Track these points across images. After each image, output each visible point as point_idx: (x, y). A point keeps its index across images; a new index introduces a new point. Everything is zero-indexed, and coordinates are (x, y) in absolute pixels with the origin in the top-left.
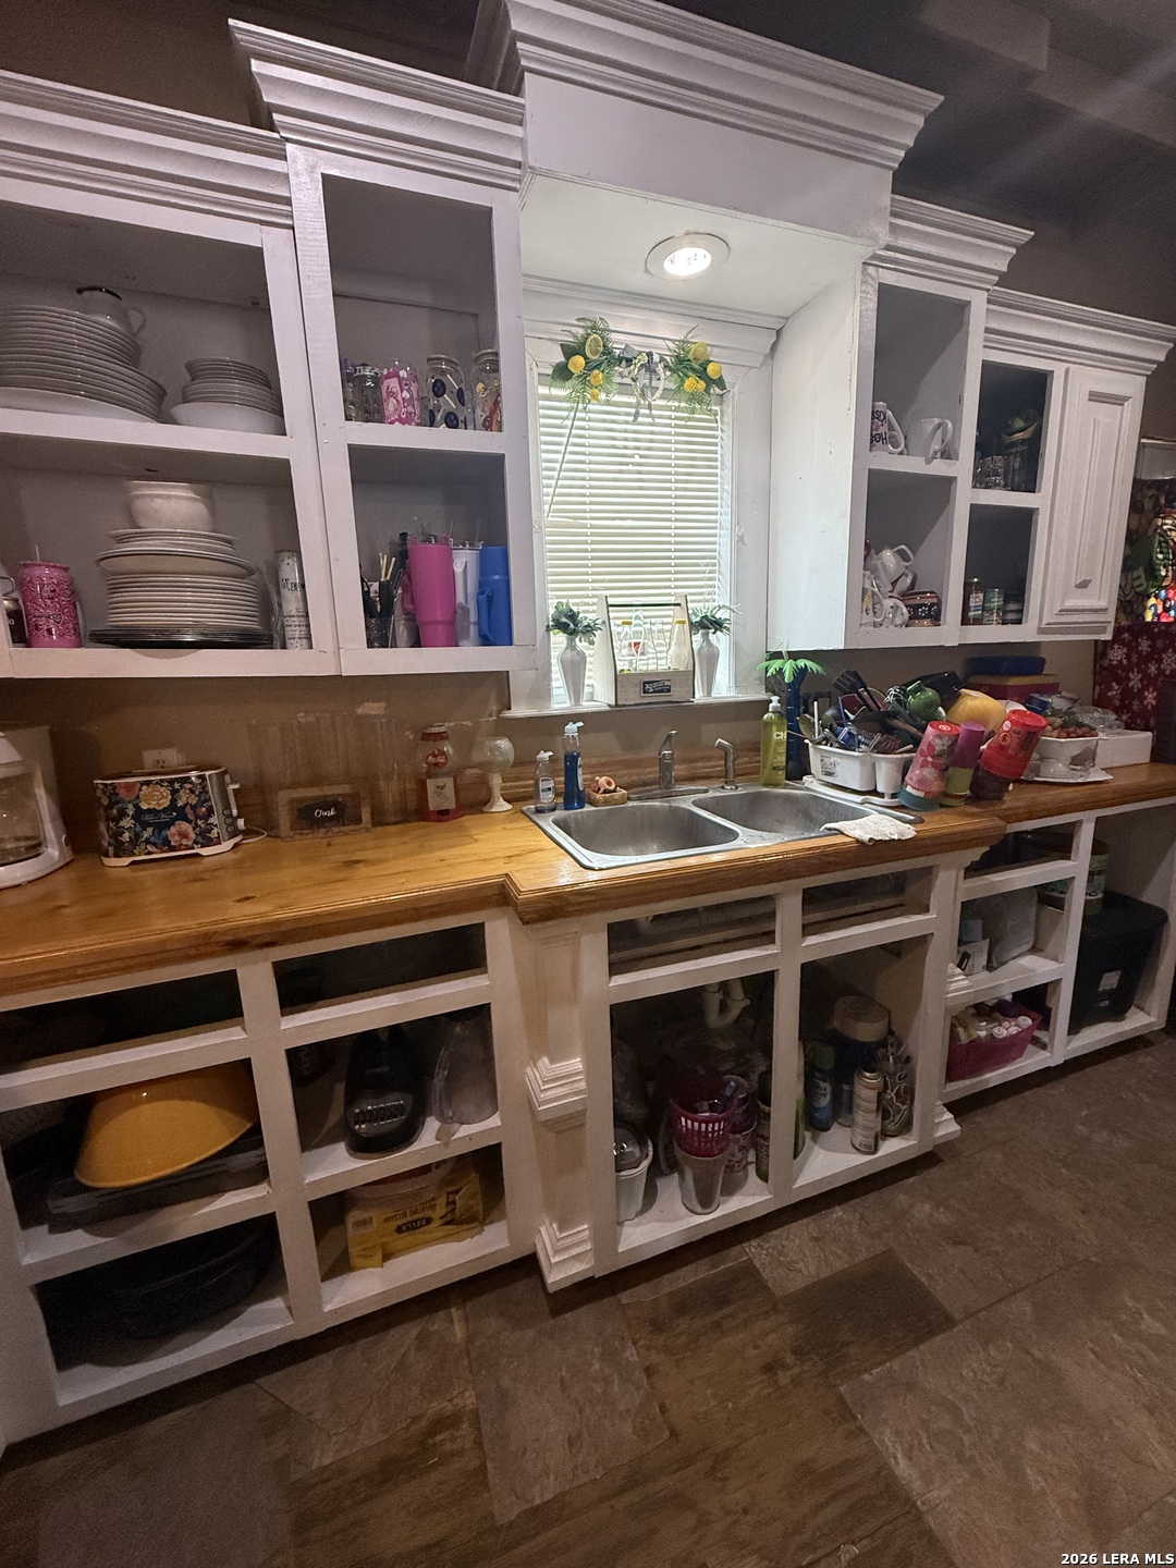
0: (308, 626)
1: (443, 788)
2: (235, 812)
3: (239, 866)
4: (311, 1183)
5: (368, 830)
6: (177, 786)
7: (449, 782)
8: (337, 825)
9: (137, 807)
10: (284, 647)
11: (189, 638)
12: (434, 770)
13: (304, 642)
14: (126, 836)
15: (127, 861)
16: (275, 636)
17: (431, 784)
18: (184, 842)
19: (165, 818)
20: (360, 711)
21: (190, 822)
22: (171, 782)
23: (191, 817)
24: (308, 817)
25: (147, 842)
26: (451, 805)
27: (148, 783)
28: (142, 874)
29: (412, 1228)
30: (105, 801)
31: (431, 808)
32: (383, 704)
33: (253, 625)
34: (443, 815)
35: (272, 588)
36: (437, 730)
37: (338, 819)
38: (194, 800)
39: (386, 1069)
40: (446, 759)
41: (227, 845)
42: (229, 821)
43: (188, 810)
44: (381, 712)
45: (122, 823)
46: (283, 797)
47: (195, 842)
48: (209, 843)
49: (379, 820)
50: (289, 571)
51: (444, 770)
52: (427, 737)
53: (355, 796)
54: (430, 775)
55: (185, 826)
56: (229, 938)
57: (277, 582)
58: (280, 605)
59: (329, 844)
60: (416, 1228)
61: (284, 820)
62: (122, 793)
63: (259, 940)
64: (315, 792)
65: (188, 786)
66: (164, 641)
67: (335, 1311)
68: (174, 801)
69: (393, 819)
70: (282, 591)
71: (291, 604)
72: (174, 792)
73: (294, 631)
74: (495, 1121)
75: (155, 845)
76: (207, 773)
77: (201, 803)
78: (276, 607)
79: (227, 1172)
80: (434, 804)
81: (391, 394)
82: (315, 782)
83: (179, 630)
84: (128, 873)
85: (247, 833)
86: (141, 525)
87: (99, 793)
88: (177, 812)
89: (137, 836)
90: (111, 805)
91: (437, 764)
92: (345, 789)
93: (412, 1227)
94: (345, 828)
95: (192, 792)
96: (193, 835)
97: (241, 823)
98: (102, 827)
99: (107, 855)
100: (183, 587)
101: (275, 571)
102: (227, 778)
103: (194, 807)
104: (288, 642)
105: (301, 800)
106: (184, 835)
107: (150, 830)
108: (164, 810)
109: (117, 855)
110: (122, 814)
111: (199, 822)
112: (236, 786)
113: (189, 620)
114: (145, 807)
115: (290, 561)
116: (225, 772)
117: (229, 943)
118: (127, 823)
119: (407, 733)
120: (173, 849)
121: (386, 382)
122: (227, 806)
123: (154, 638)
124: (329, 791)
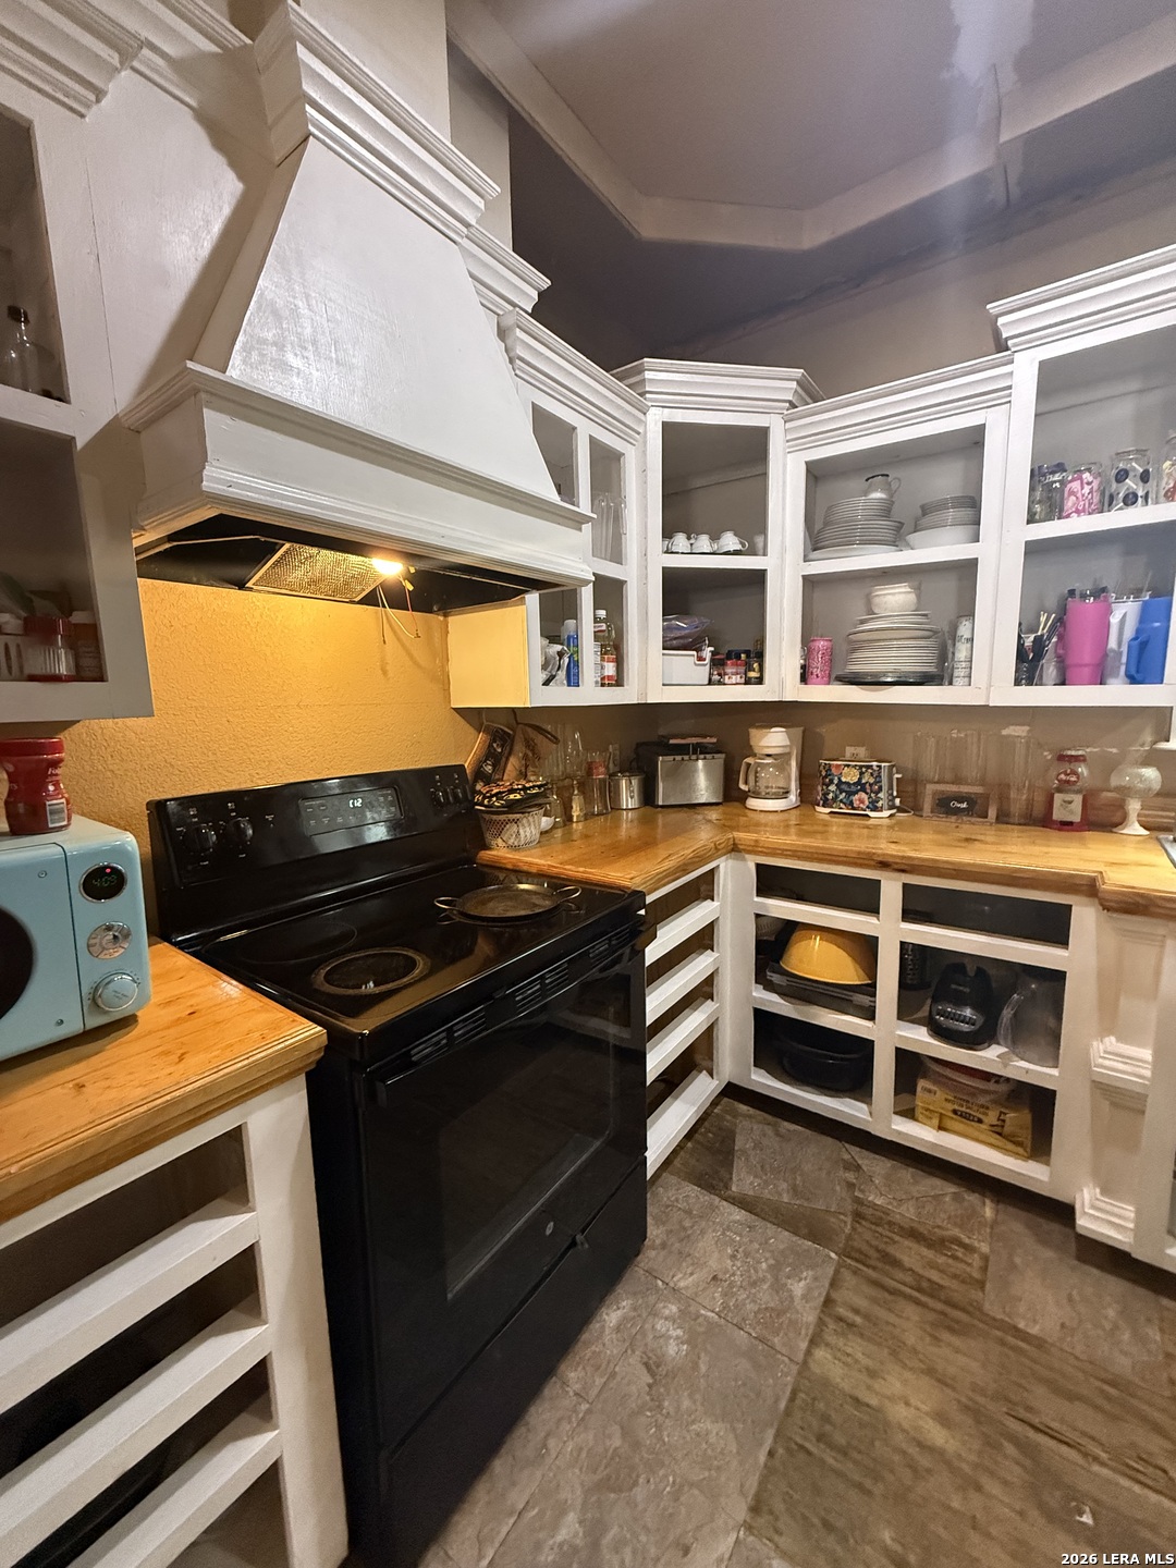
0: (971, 668)
1: (1070, 802)
2: (895, 794)
3: (890, 827)
4: (900, 1036)
5: (991, 824)
6: (864, 770)
7: (1078, 799)
8: (968, 815)
9: (839, 779)
10: (951, 683)
11: (889, 680)
12: (1064, 786)
13: (967, 679)
14: (830, 796)
15: (828, 810)
16: (946, 675)
17: (1058, 798)
18: (861, 805)
19: (853, 788)
20: (1004, 732)
21: (867, 793)
22: (861, 767)
23: (869, 791)
24: (944, 806)
25: (841, 801)
26: (1077, 818)
27: (848, 766)
28: (836, 820)
29: (963, 1117)
30: (824, 773)
31: (1055, 817)
32: (1027, 728)
33: (932, 669)
34: (1066, 826)
35: (950, 642)
36: (1073, 753)
37: (969, 812)
38: (872, 780)
39: (967, 990)
40: (1078, 778)
41: (886, 813)
42: (890, 798)
43: (867, 786)
44: (1024, 734)
45: (830, 788)
46: (930, 788)
47: (868, 807)
48: (875, 809)
49: (1003, 818)
50: (964, 630)
51: (1076, 788)
52: (1061, 758)
53: (986, 797)
54: (1059, 790)
55: (863, 795)
56: (880, 859)
57: (954, 637)
58: (953, 654)
59: (957, 827)
60: (969, 1119)
61: (927, 806)
62: (833, 770)
63: (896, 867)
64: (954, 788)
65: (870, 771)
66: (876, 682)
67: (899, 1133)
68: (860, 779)
69: (1017, 821)
70: (957, 644)
71: (962, 652)
72: (861, 774)
73: (960, 672)
74: (1055, 1072)
75: (845, 804)
76: (883, 764)
77: (876, 783)
78: (950, 656)
79: (851, 1001)
80: (1057, 815)
81: (1072, 493)
82: (957, 781)
83: (885, 674)
84: (827, 817)
85: (900, 810)
86: (876, 611)
87: (822, 768)
88: (860, 786)
89: (837, 797)
90: (826, 777)
91: (1068, 782)
92: (978, 790)
93: (966, 1117)
94: (973, 819)
95: (872, 775)
96: (867, 803)
97: (897, 801)
98: (820, 788)
99: (818, 805)
100: (889, 648)
101: (954, 628)
102: (894, 769)
103: (871, 785)
104: (955, 680)
105: (943, 792)
106: (862, 802)
107: (844, 794)
108: (854, 784)
109: (823, 806)
110: (831, 782)
111: (873, 795)
112: (899, 776)
113: (890, 668)
114: (843, 780)
115: (967, 623)
116: (893, 766)
117: (881, 862)
118: (833, 788)
119: (1046, 753)
120: (854, 808)
121: (1069, 486)
122: (891, 788)
123: (869, 679)
124: (965, 789)
